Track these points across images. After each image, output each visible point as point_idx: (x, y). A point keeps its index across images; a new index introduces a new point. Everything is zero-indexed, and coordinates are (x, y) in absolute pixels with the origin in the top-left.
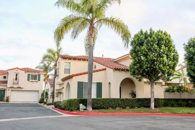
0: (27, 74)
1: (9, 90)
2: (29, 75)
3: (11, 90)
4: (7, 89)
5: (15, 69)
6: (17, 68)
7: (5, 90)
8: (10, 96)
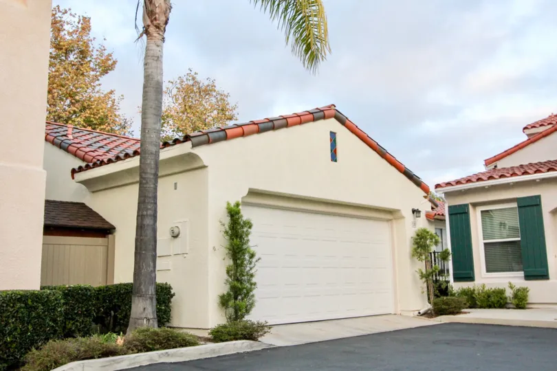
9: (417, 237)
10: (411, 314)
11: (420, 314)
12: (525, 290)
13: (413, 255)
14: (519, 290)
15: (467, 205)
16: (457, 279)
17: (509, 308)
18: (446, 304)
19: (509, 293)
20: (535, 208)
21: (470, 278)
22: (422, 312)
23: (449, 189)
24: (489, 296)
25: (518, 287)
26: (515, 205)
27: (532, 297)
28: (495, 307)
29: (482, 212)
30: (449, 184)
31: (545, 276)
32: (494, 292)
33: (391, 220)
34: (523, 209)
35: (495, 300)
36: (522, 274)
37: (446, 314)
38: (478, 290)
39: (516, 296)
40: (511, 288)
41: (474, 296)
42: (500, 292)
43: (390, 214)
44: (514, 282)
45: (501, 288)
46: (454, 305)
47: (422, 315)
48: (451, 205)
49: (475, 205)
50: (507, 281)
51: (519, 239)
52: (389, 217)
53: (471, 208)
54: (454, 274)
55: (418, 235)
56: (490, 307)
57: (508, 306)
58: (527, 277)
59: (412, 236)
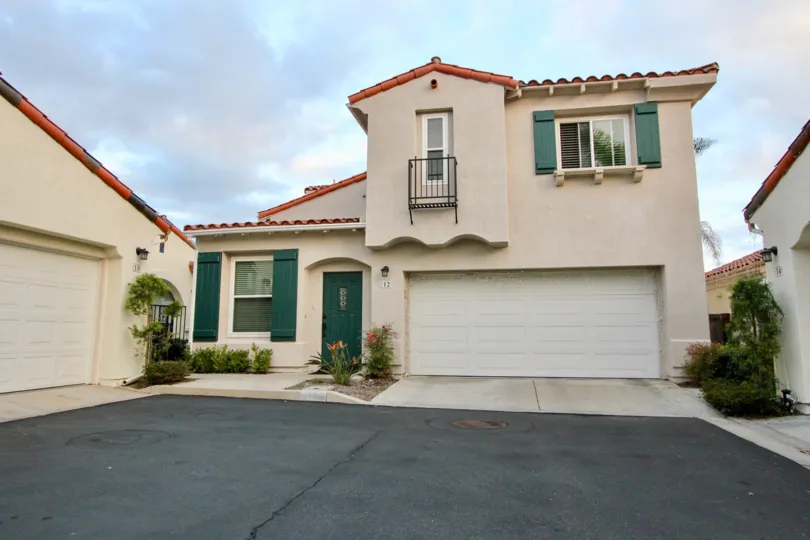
0: (524, 112)
1: (385, 270)
2: (541, 120)
3: (409, 275)
4: (369, 268)
5: (415, 74)
6: (436, 66)
7: (360, 273)
8: (397, 327)
9: (136, 284)
10: (114, 384)
11: (127, 384)
12: (269, 353)
13: (127, 307)
14: (262, 352)
15: (219, 254)
16: (197, 338)
17: (248, 373)
18: (161, 370)
19: (252, 356)
20: (291, 262)
21: (213, 338)
22: (128, 381)
23: (201, 232)
24: (229, 359)
25: (262, 349)
26: (271, 258)
27: (276, 360)
28: (234, 372)
29: (237, 263)
30: (200, 227)
31: (291, 338)
32: (234, 354)
33: (101, 259)
34: (279, 263)
35: (236, 364)
36: (268, 334)
37: (160, 384)
38: (219, 351)
39: (258, 358)
40: (254, 349)
41: (212, 358)
42: (244, 354)
43: (101, 252)
44: (259, 343)
45: (245, 349)
46: (172, 372)
47: (128, 385)
48: (202, 251)
49: (230, 255)
50: (250, 342)
51: (271, 296)
52: (99, 255)
53: (224, 257)
54: (195, 333)
55: (138, 282)
56: (228, 371)
57: (249, 370)
58: (274, 339)
59: (130, 281)
